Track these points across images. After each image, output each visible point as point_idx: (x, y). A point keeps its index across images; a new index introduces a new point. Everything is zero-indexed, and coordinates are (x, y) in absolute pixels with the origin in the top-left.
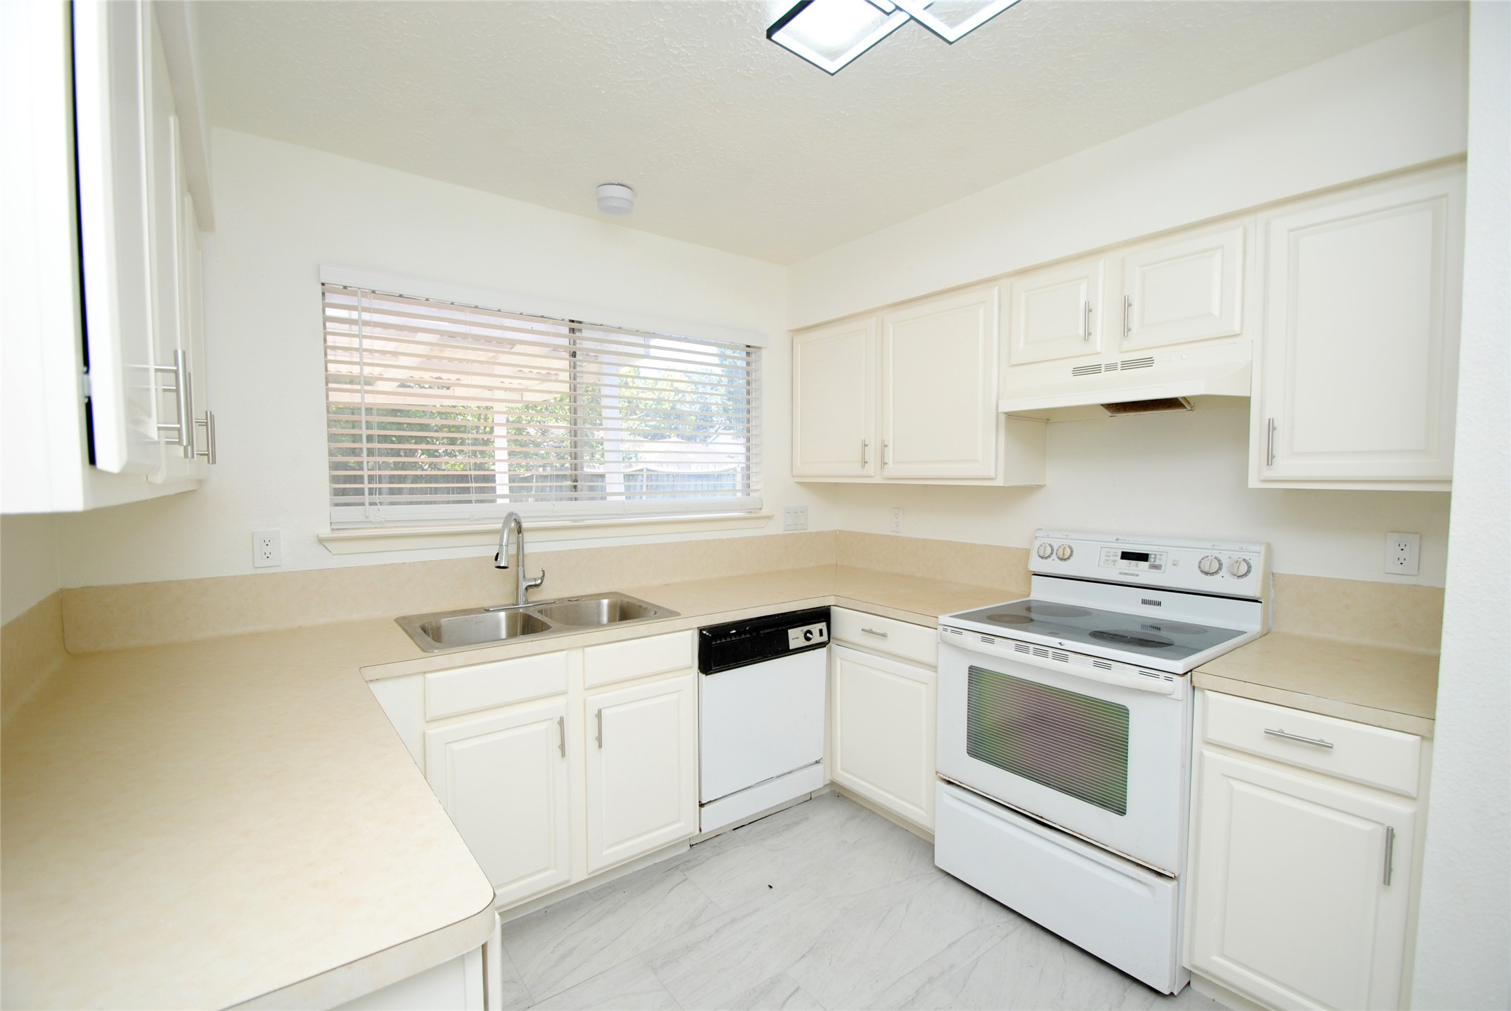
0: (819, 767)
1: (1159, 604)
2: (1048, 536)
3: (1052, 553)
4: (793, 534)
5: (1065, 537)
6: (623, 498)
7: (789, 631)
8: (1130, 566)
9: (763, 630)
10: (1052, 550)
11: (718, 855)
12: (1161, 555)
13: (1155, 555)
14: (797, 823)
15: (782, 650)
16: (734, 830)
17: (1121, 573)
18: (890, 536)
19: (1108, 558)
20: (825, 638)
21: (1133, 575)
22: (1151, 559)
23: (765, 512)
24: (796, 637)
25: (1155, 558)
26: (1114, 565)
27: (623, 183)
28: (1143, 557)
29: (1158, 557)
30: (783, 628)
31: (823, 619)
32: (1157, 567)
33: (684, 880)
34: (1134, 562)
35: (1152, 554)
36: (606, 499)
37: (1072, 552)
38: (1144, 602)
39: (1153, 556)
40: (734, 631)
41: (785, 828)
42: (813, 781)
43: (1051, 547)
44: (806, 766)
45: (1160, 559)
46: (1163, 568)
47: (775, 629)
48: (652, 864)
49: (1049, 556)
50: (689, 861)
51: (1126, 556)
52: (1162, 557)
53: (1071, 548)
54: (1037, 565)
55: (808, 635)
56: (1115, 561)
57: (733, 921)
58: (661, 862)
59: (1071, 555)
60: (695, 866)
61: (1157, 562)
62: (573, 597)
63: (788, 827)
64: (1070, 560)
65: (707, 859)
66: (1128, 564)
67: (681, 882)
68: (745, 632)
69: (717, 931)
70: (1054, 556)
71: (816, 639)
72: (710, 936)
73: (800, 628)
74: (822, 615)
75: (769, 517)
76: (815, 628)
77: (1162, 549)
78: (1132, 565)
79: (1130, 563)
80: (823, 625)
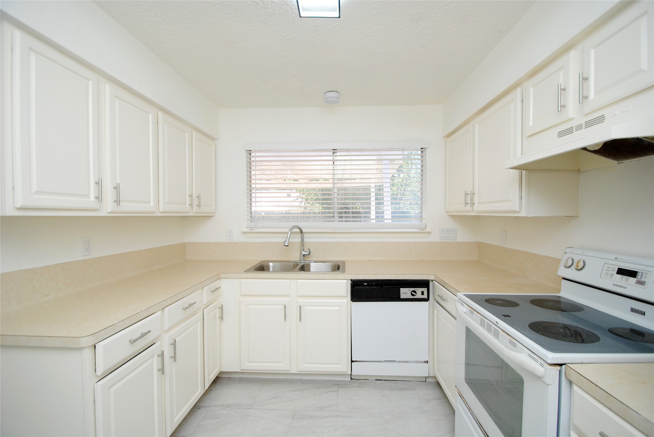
0: (426, 364)
1: (643, 314)
2: (572, 253)
3: (572, 265)
4: (447, 242)
5: (582, 254)
6: (390, 221)
7: (401, 289)
8: (622, 280)
9: (385, 286)
10: (573, 262)
11: (359, 387)
12: (646, 274)
13: (642, 273)
14: (406, 389)
15: (397, 298)
16: (376, 380)
17: (614, 285)
18: (500, 247)
19: (608, 272)
20: (425, 296)
21: (622, 287)
22: (639, 276)
23: (428, 230)
24: (405, 292)
25: (642, 276)
26: (611, 277)
27: (332, 90)
28: (633, 274)
29: (644, 275)
30: (398, 287)
31: (426, 286)
32: (642, 283)
33: (337, 391)
34: (625, 277)
35: (640, 272)
36: (384, 221)
37: (584, 265)
38: (633, 310)
39: (640, 274)
40: (366, 284)
41: (399, 389)
42: (422, 371)
43: (573, 260)
44: (417, 362)
45: (646, 277)
46: (646, 284)
47: (393, 287)
48: (332, 379)
49: (570, 267)
50: (345, 384)
51: (621, 272)
52: (647, 275)
53: (584, 262)
54: (563, 272)
55: (413, 293)
56: (612, 275)
57: (337, 416)
58: (335, 380)
59: (583, 267)
60: (346, 387)
61: (643, 279)
62: (324, 261)
63: (401, 389)
64: (583, 271)
65: (353, 387)
66: (621, 278)
67: (334, 391)
68: (372, 285)
69: (328, 417)
70: (573, 267)
71: (419, 295)
72: (323, 417)
73: (409, 289)
74: (425, 284)
75: (430, 233)
76: (419, 290)
77: (649, 269)
78: (624, 278)
79: (622, 278)
80: (425, 290)
